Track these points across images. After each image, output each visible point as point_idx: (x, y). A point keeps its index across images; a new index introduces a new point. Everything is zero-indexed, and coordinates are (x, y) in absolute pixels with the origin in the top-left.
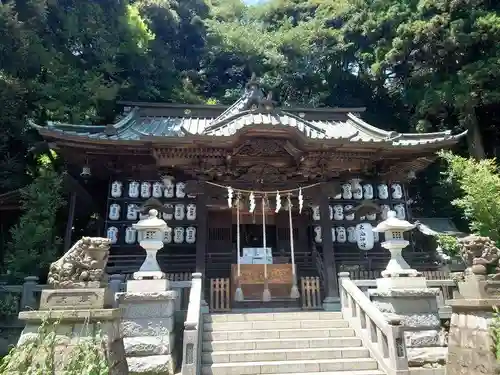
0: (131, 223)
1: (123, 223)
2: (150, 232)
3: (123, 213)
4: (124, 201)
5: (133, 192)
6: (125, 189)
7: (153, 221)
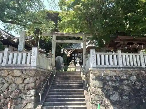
0: (75, 59)
1: (74, 59)
2: (78, 60)
3: (74, 58)
4: (74, 56)
5: (75, 55)
6: (74, 55)
7: (78, 59)
